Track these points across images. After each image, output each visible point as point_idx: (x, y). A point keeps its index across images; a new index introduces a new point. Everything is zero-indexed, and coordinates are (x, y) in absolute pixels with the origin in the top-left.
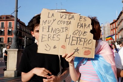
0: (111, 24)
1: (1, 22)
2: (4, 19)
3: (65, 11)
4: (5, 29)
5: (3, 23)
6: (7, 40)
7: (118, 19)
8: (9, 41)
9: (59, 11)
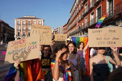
0: (63, 27)
3: (34, 17)
7: (68, 23)
9: (30, 17)
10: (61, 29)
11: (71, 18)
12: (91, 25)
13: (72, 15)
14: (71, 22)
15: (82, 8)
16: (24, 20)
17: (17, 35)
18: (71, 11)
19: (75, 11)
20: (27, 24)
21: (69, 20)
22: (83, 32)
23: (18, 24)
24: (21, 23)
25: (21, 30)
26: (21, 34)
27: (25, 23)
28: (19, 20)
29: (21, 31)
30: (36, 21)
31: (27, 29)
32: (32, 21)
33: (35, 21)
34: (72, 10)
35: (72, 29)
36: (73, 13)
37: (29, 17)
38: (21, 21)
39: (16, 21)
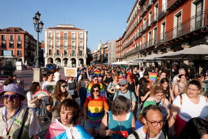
1: (10, 35)
2: (13, 32)
3: (73, 27)
4: (14, 42)
5: (11, 36)
6: (17, 53)
7: (123, 37)
8: (18, 54)
9: (67, 26)
10: (112, 46)
11: (127, 30)
12: (148, 47)
13: (130, 26)
14: (128, 37)
15: (141, 21)
16: (58, 31)
17: (47, 54)
18: (128, 20)
19: (133, 22)
20: (62, 37)
21: (125, 33)
22: (141, 54)
23: (49, 37)
24: (53, 35)
25: (54, 46)
26: (54, 53)
27: (59, 36)
28: (50, 31)
29: (54, 48)
30: (76, 33)
31: (62, 46)
32: (70, 33)
33: (74, 32)
34: (129, 18)
35: (128, 46)
36: (131, 24)
37: (65, 26)
38: (53, 32)
39: (46, 32)
